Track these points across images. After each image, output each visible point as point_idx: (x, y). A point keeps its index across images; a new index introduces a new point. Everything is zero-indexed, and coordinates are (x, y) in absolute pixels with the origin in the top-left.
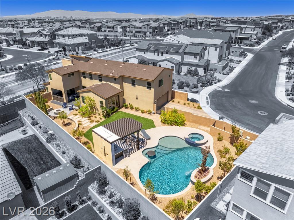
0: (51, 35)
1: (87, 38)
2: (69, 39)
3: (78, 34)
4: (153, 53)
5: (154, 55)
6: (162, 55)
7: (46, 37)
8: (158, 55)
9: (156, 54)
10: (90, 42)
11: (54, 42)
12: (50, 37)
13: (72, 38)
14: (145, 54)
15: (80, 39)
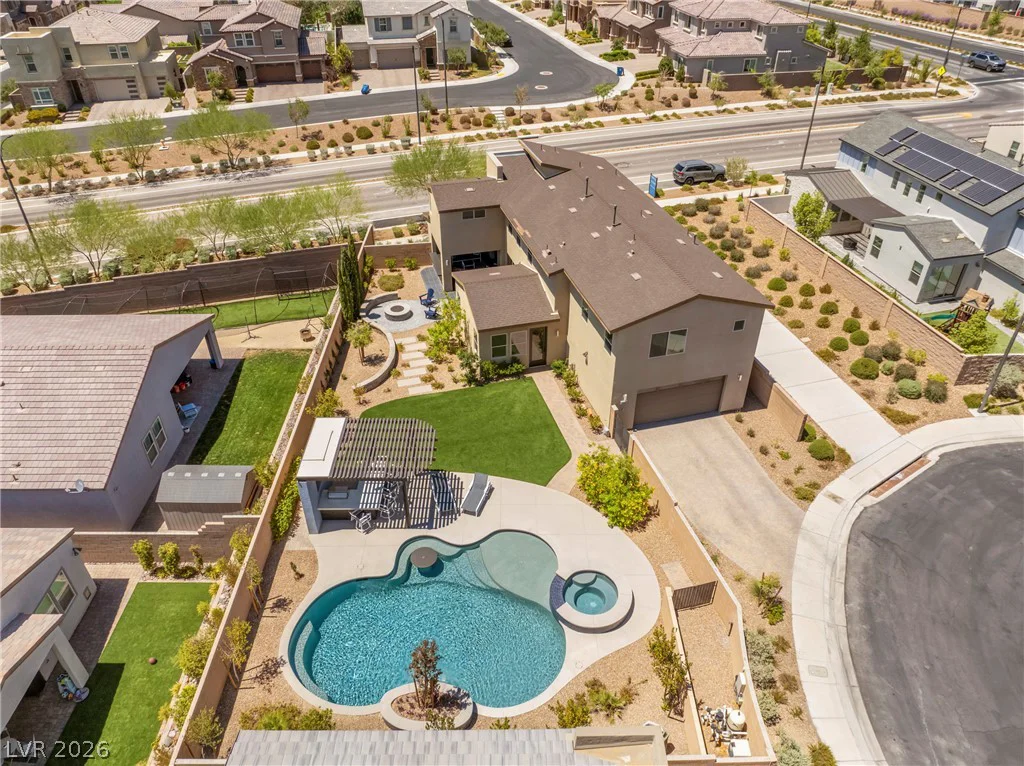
0: (661, 9)
1: (761, 40)
2: (699, 33)
3: (736, 21)
4: (891, 179)
5: (894, 186)
6: (919, 200)
7: (644, 13)
8: (906, 193)
9: (901, 186)
10: (768, 54)
11: (657, 36)
12: (655, 17)
13: (709, 34)
14: (863, 170)
15: (737, 39)
